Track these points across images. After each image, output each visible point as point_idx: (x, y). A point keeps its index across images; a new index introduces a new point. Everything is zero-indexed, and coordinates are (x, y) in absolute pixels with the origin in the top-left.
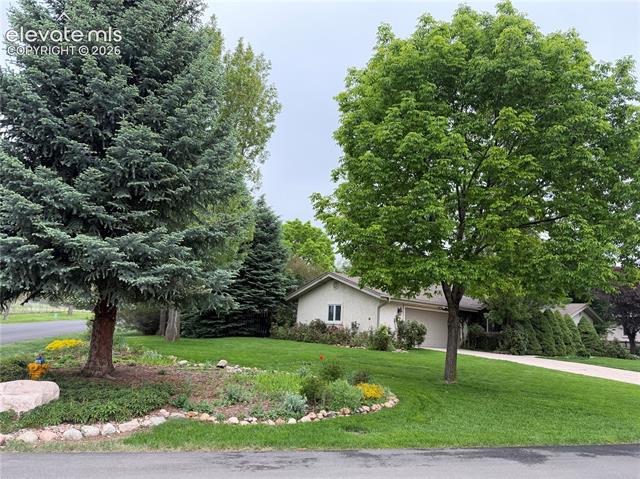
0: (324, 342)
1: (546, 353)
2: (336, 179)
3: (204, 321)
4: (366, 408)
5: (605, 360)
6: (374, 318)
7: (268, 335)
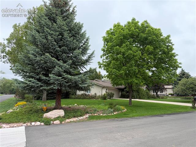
1: (140, 98)
2: (101, 58)
3: (49, 95)
4: (123, 111)
5: (152, 99)
6: (101, 91)
7: (68, 98)
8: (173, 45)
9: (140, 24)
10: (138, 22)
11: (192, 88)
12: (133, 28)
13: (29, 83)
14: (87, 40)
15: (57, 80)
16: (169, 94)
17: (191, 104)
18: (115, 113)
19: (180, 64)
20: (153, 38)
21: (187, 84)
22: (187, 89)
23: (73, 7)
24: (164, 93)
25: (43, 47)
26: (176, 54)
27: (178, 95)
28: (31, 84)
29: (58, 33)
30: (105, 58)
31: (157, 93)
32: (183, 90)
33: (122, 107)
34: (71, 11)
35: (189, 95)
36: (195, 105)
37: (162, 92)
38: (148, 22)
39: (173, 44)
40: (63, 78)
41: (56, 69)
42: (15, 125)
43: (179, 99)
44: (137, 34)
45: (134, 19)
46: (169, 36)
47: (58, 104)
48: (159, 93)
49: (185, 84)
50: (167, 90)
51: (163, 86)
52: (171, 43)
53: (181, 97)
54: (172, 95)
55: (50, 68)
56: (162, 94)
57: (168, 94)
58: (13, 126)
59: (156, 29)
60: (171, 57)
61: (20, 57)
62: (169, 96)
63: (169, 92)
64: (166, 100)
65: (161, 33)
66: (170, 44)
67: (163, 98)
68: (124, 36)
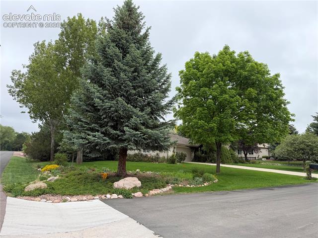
0: (145, 161)
8: (283, 88)
9: (236, 55)
10: (234, 52)
11: (302, 149)
12: (228, 61)
13: (94, 138)
14: (168, 78)
15: (134, 135)
16: (263, 157)
17: (306, 174)
18: (205, 184)
19: (293, 115)
20: (257, 77)
21: (295, 144)
22: (296, 151)
23: (146, 28)
24: (255, 155)
25: (112, 87)
26: (288, 102)
27: (277, 159)
28: (97, 140)
29: (132, 69)
30: (182, 102)
31: (246, 155)
32: (289, 152)
33: (212, 176)
34: (142, 33)
35: (292, 160)
36: (310, 174)
37: (253, 154)
38: (250, 53)
39: (283, 86)
40: (142, 133)
41: (133, 120)
42: (84, 198)
43: (279, 164)
44: (233, 70)
45: (226, 48)
46: (277, 76)
47: (123, 169)
48: (248, 155)
49: (292, 144)
50: (261, 150)
51: (256, 145)
52: (281, 86)
53: (281, 162)
54: (267, 158)
55: (122, 118)
56: (251, 156)
57: (261, 157)
58: (81, 199)
59: (260, 65)
60: (280, 105)
61: (74, 99)
62: (263, 159)
63: (264, 153)
64: (259, 165)
65: (269, 71)
66: (279, 87)
67: (253, 163)
68: (215, 72)
